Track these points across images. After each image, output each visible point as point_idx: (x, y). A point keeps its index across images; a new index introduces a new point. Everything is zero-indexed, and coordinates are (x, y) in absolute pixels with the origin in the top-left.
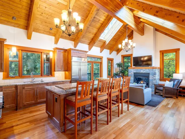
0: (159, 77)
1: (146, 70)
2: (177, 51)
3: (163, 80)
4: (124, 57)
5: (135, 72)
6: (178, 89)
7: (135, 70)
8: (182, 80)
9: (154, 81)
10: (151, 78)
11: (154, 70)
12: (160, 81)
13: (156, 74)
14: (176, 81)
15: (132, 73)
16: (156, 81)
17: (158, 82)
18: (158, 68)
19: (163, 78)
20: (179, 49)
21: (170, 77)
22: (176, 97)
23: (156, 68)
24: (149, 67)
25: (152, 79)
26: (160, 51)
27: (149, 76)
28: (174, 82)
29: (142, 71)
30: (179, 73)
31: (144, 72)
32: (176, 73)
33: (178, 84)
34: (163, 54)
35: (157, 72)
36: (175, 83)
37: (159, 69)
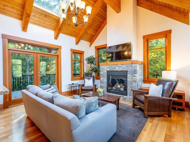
0: (142, 77)
1: (123, 66)
2: (167, 34)
3: (148, 81)
4: (98, 49)
5: (108, 70)
6: (171, 100)
7: (108, 67)
8: (177, 82)
9: (134, 85)
10: (129, 78)
11: (134, 65)
12: (144, 83)
13: (136, 72)
14: (168, 83)
15: (104, 71)
16: (136, 84)
17: (141, 84)
18: (141, 63)
19: (148, 78)
20: (170, 32)
21: (158, 77)
22: (167, 116)
23: (136, 62)
24: (128, 62)
25: (131, 80)
26: (144, 37)
27: (127, 76)
28: (164, 87)
29: (117, 69)
30: (170, 70)
31: (120, 69)
32: (165, 69)
33: (171, 90)
34: (147, 40)
35: (139, 69)
36: (166, 87)
37: (143, 65)
